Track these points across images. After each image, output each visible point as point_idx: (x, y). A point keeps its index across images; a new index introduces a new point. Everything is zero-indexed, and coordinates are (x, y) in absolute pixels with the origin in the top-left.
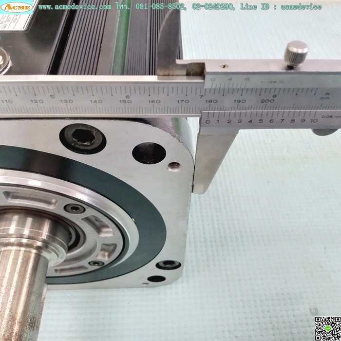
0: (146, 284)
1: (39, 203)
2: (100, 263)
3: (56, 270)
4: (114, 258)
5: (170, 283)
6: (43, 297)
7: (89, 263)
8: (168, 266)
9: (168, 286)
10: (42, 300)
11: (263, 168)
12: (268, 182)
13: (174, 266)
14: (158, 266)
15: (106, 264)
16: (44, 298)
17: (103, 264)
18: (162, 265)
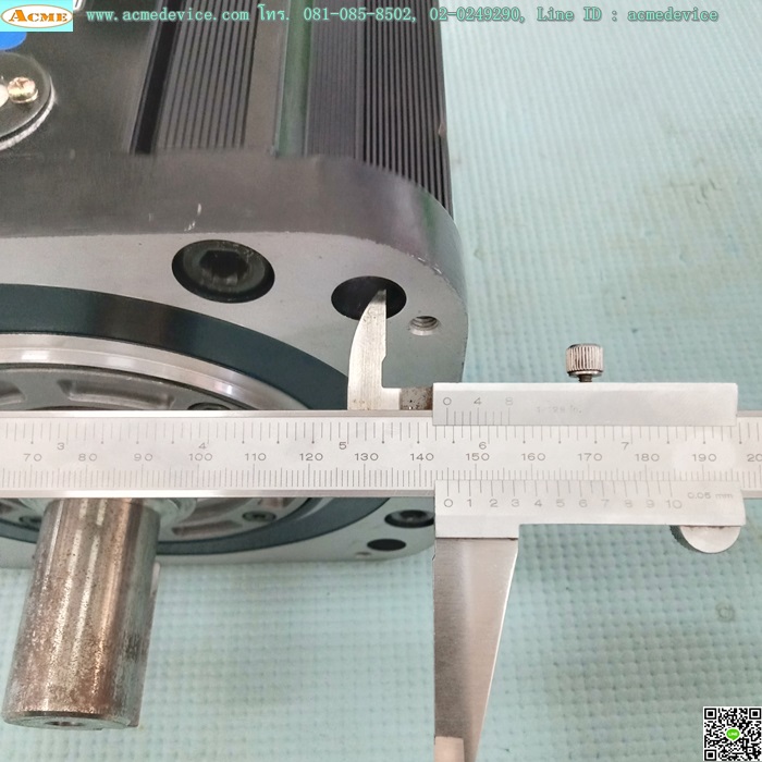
0: (365, 554)
1: (133, 401)
2: (267, 517)
3: (176, 530)
4: (297, 507)
5: (416, 552)
6: (152, 591)
7: (244, 516)
8: (410, 520)
9: (412, 558)
10: (151, 595)
11: (624, 298)
12: (634, 331)
13: (423, 520)
14: (389, 520)
15: (278, 517)
16: (155, 593)
17: (274, 517)
18: (397, 518)
